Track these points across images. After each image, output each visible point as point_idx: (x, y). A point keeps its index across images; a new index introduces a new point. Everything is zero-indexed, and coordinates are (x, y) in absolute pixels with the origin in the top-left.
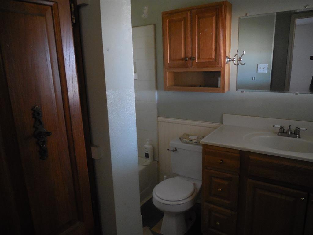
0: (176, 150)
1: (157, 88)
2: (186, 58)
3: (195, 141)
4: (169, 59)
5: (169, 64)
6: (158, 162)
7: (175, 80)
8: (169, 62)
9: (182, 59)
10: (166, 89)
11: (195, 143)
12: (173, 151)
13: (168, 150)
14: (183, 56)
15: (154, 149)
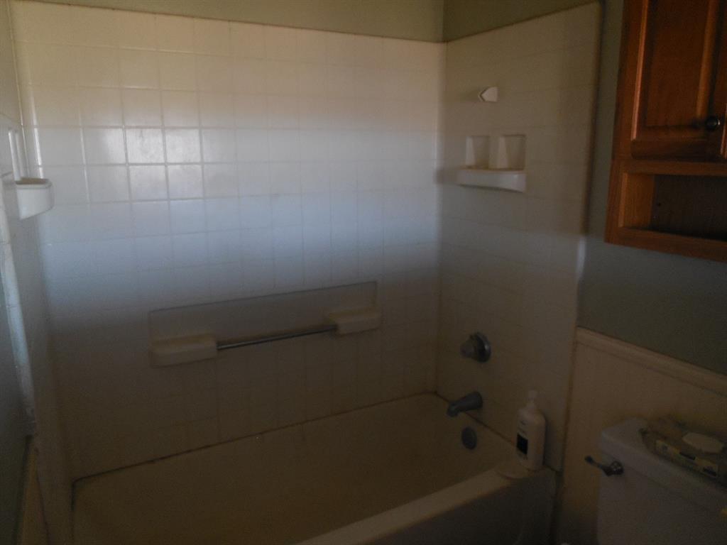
0: (620, 472)
1: (586, 229)
2: (711, 118)
3: (705, 463)
4: (635, 126)
5: (634, 142)
6: (559, 475)
7: (659, 205)
8: (634, 136)
9: (693, 126)
10: (612, 235)
11: (705, 470)
12: (608, 471)
13: (589, 460)
14: (699, 111)
15: (548, 429)
